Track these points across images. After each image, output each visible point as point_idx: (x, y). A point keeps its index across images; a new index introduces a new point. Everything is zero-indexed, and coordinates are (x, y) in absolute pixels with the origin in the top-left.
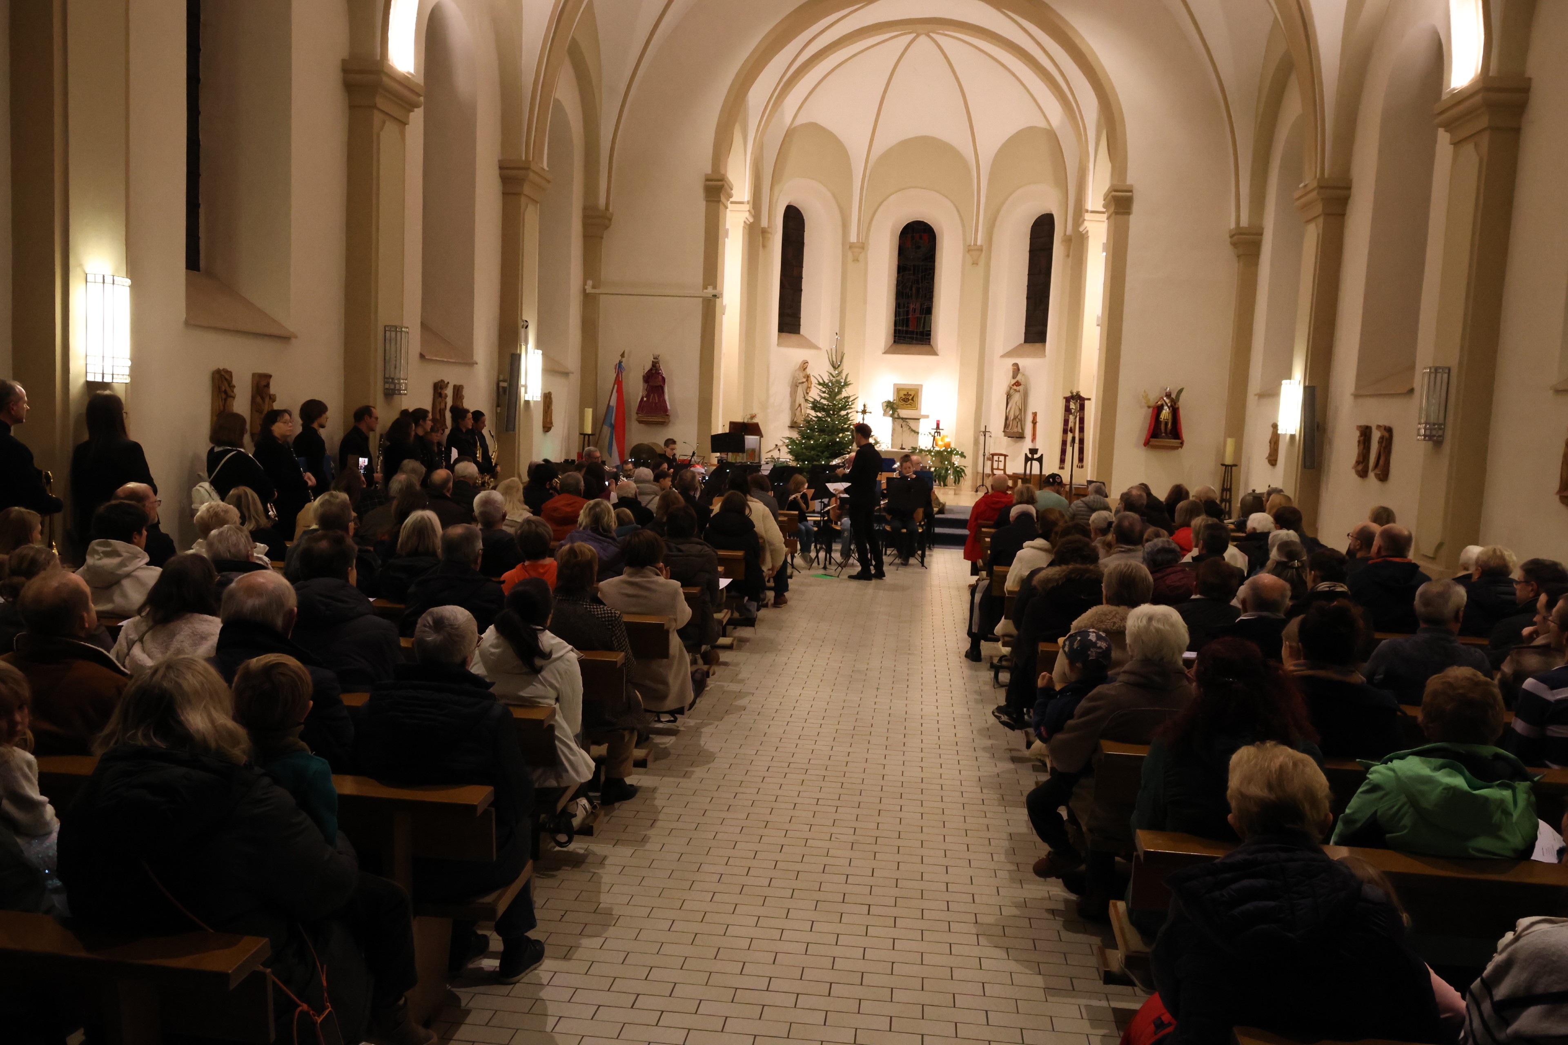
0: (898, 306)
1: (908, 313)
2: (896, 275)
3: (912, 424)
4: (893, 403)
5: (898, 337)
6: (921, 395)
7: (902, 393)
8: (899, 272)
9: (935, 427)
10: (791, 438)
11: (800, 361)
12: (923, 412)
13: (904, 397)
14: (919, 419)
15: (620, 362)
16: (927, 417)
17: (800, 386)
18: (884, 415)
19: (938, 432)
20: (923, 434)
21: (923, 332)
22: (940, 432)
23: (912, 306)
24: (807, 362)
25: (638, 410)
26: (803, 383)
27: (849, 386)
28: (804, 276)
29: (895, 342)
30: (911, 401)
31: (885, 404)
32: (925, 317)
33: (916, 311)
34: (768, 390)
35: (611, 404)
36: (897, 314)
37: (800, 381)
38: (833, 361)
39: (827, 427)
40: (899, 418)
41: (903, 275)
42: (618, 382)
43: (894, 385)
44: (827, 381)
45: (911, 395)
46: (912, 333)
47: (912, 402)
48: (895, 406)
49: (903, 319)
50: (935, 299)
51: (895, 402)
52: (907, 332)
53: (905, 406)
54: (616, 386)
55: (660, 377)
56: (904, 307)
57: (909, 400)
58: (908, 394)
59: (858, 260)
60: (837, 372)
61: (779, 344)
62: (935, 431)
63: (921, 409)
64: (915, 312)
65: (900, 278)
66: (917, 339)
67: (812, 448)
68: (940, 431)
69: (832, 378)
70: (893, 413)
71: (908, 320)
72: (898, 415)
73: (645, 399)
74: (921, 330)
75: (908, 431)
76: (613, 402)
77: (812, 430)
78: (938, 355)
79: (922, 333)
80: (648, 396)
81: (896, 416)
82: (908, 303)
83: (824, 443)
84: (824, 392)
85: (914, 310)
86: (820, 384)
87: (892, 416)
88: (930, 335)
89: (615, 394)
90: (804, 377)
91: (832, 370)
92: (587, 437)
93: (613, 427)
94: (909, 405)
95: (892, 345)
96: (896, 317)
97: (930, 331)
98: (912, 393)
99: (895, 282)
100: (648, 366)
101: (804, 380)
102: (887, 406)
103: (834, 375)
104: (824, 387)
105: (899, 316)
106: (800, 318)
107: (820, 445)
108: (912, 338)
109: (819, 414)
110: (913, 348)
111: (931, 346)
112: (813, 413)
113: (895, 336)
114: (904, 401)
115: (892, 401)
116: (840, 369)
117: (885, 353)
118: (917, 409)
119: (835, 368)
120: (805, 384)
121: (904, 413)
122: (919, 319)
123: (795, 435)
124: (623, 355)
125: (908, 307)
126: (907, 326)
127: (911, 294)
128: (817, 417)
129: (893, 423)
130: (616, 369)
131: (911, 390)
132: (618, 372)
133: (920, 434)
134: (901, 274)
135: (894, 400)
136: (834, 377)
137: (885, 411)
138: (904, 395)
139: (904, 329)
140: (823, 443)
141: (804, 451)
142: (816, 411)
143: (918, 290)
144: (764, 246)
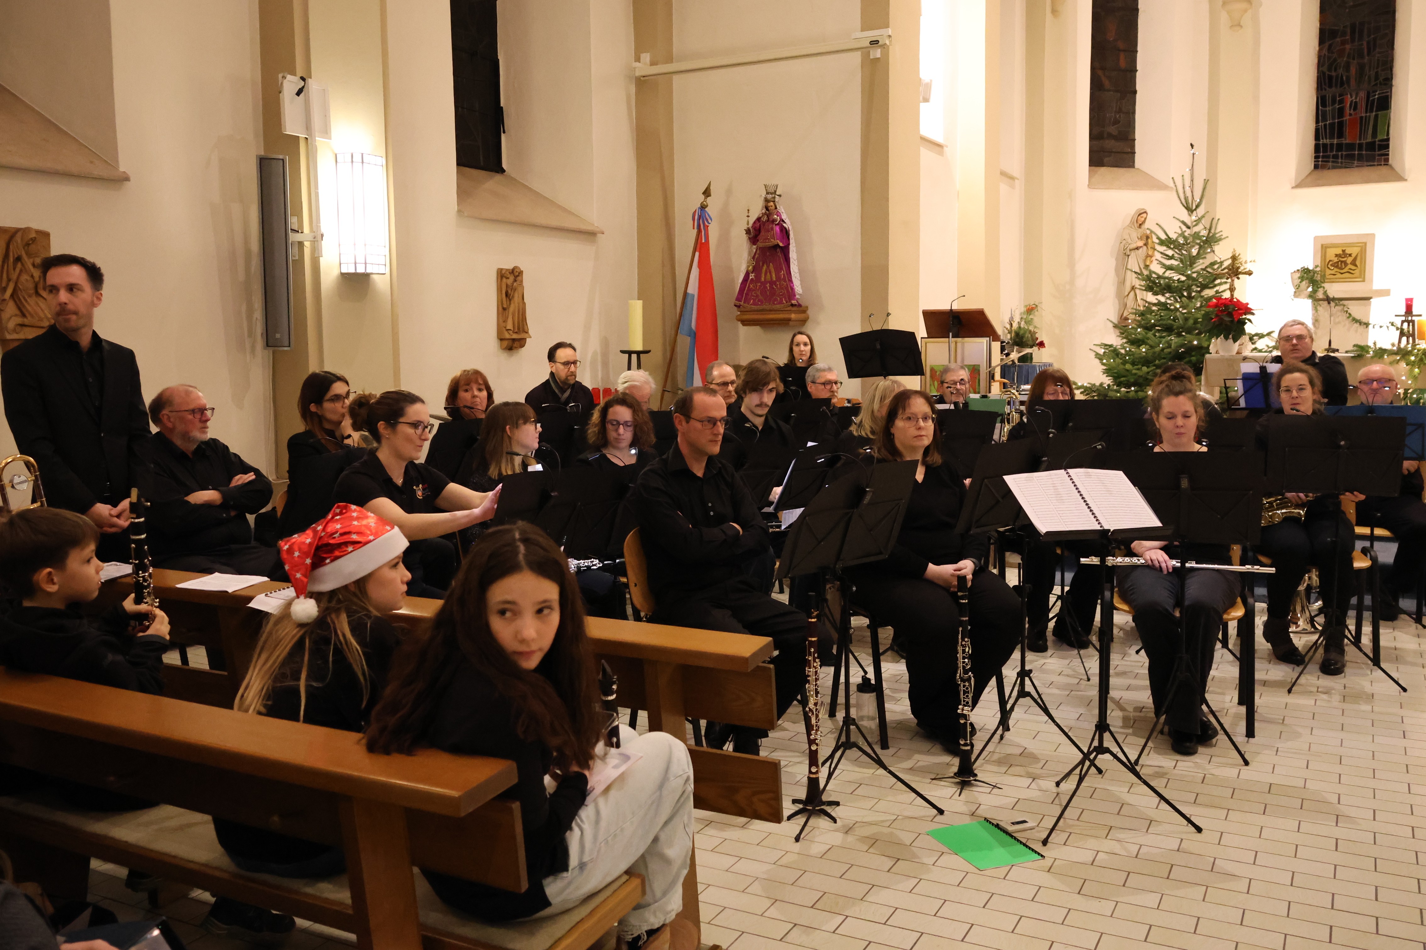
0: (1321, 102)
1: (1341, 112)
2: (1317, 49)
3: (1356, 309)
4: (1314, 272)
5: (1323, 157)
6: (1373, 255)
7: (1331, 254)
8: (1321, 42)
9: (1403, 311)
10: (1111, 346)
11: (1132, 211)
12: (1377, 285)
13: (1336, 260)
14: (1368, 299)
15: (703, 207)
16: (1386, 293)
17: (1133, 254)
18: (1297, 294)
19: (1409, 322)
20: (1377, 327)
21: (1375, 142)
22: (1413, 322)
23: (1349, 99)
24: (1145, 212)
25: (738, 299)
26: (1137, 248)
27: (1220, 243)
28: (1139, 66)
29: (1316, 167)
30: (1350, 266)
31: (1298, 275)
32: (1376, 116)
33: (1359, 106)
34: (1072, 265)
35: (690, 290)
36: (1320, 116)
37: (1134, 246)
38: (1186, 199)
39: (1174, 320)
40: (1328, 300)
41: (1330, 46)
42: (701, 246)
43: (1316, 238)
44: (1174, 236)
45: (1350, 255)
46: (1351, 147)
47: (1353, 267)
48: (1318, 277)
49: (1332, 125)
50: (1398, 82)
51: (1318, 269)
52: (1340, 147)
53: (1339, 275)
54: (697, 254)
55: (777, 229)
56: (1334, 102)
57: (1346, 264)
58: (1344, 254)
59: (1239, 25)
60: (1194, 218)
61: (1091, 185)
62: (1403, 318)
63: (1372, 281)
64: (1355, 109)
65: (1325, 51)
66: (1360, 158)
67: (1146, 361)
68: (1414, 318)
69: (1184, 228)
70: (1315, 291)
71: (1341, 124)
72: (1325, 293)
73: (752, 276)
74: (1369, 139)
75: (1348, 322)
76: (693, 288)
77: (1148, 328)
78: (1406, 180)
79: (1371, 146)
80: (756, 269)
81: (1320, 295)
82: (1340, 95)
83: (1169, 350)
84: (1171, 258)
85: (1355, 106)
86: (1162, 243)
87: (1312, 296)
88: (1387, 147)
89: (695, 272)
90: (1141, 239)
91: (1184, 214)
92: (634, 357)
93: (694, 336)
94: (1347, 275)
95: (1310, 174)
96: (1317, 122)
97: (1388, 140)
98: (1354, 251)
99: (1316, 61)
100: (757, 211)
101: (1140, 243)
102: (1302, 279)
103: (1189, 224)
104: (1170, 248)
105: (1324, 119)
106: (1134, 140)
107: (1159, 356)
108: (1351, 157)
109: (1162, 299)
110: (1355, 173)
111: (1391, 166)
112: (1151, 298)
113: (1316, 157)
114: (1337, 267)
115: (1311, 268)
116: (1201, 211)
117: (1298, 186)
118: (1364, 281)
119: (1190, 210)
120: (1143, 251)
121: (1335, 289)
122: (1363, 122)
123: (1115, 340)
124: (707, 193)
125: (1341, 102)
126: (1341, 135)
127: (1348, 78)
128: (1159, 304)
129: (1315, 308)
130: (694, 220)
131: (1351, 245)
132: (699, 226)
133: (1371, 327)
134: (1327, 45)
135: (1316, 266)
136: (1189, 228)
137: (1298, 287)
138: (1336, 255)
139: (1335, 141)
140: (1167, 351)
141: (1128, 366)
142: (1156, 294)
143: (1361, 67)
144: (1054, 12)
